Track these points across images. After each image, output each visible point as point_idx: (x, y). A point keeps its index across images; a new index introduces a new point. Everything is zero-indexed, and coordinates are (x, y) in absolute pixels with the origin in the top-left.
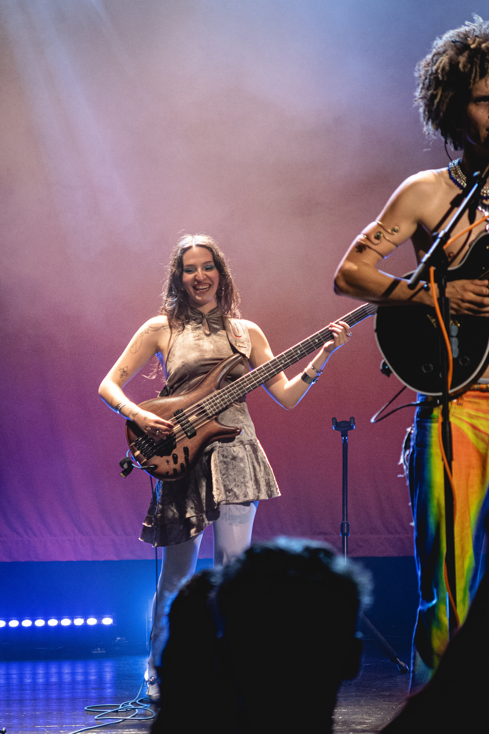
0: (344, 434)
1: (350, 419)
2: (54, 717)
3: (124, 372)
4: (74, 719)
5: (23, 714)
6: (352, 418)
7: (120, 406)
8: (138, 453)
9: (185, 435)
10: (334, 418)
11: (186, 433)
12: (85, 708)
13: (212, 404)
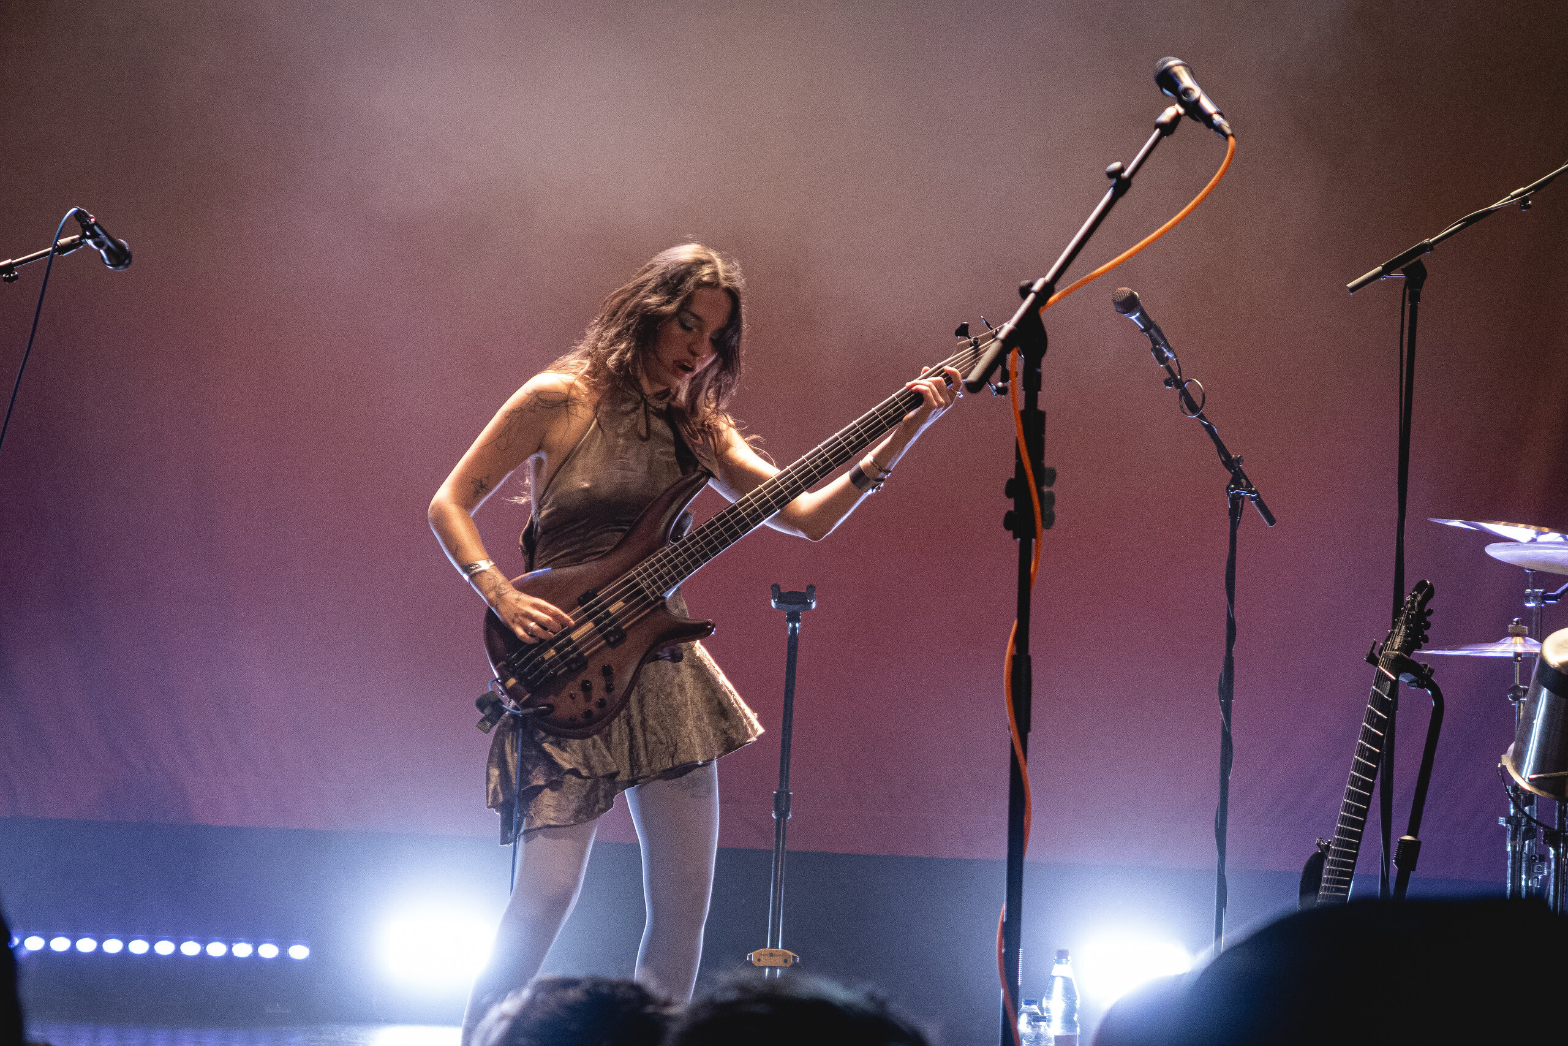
1: (807, 590)
3: (482, 486)
7: (473, 569)
8: (512, 682)
9: (604, 641)
11: (605, 637)
13: (655, 576)
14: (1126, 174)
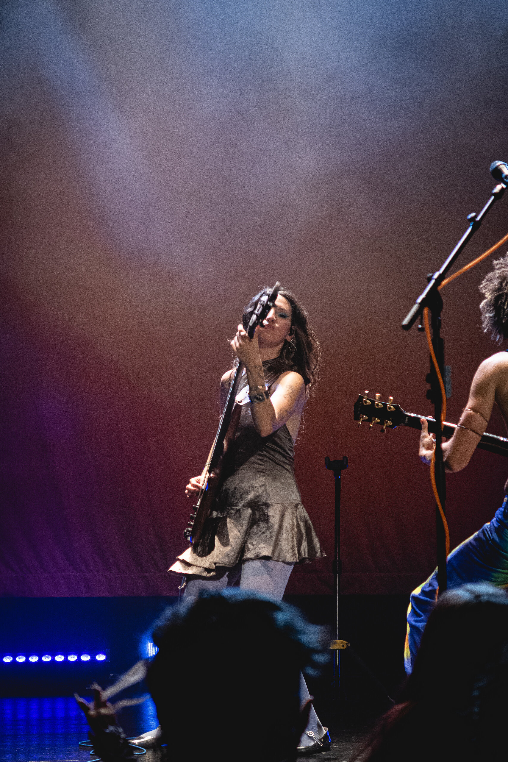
0: (337, 474)
1: (343, 458)
2: (47, 752)
4: (67, 754)
5: (17, 750)
10: (327, 458)
12: (80, 743)
14: (478, 219)
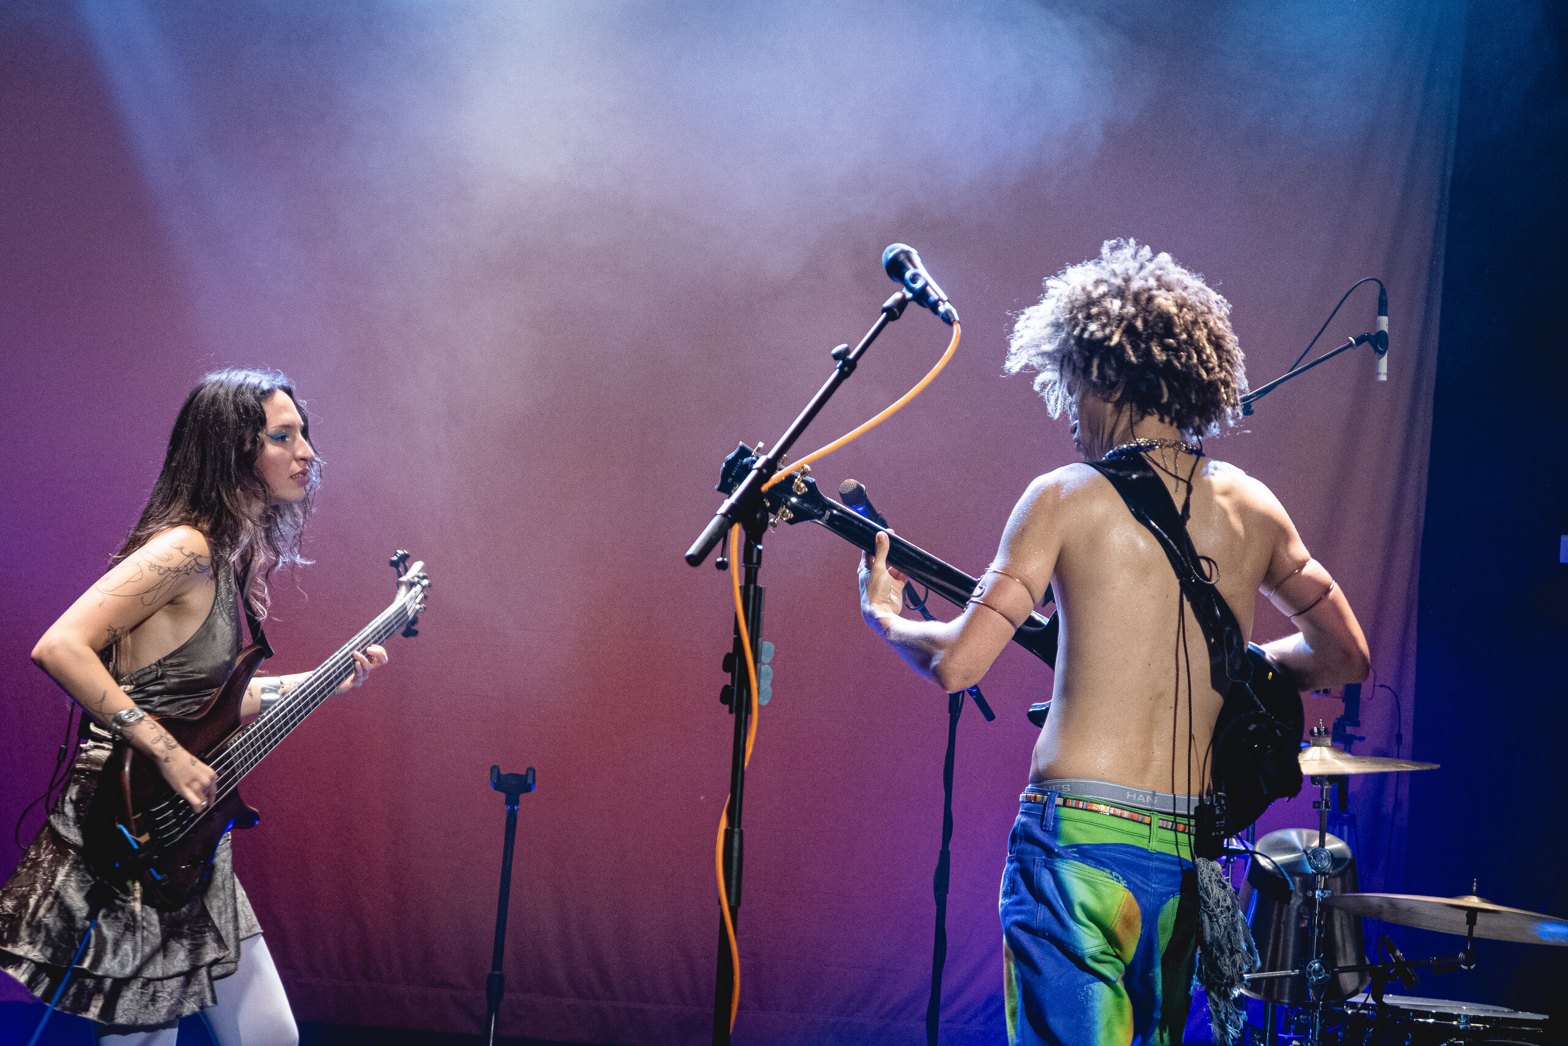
0: (512, 801)
1: (527, 772)
3: (114, 636)
6: (531, 770)
8: (146, 837)
10: (495, 767)
14: (851, 356)
